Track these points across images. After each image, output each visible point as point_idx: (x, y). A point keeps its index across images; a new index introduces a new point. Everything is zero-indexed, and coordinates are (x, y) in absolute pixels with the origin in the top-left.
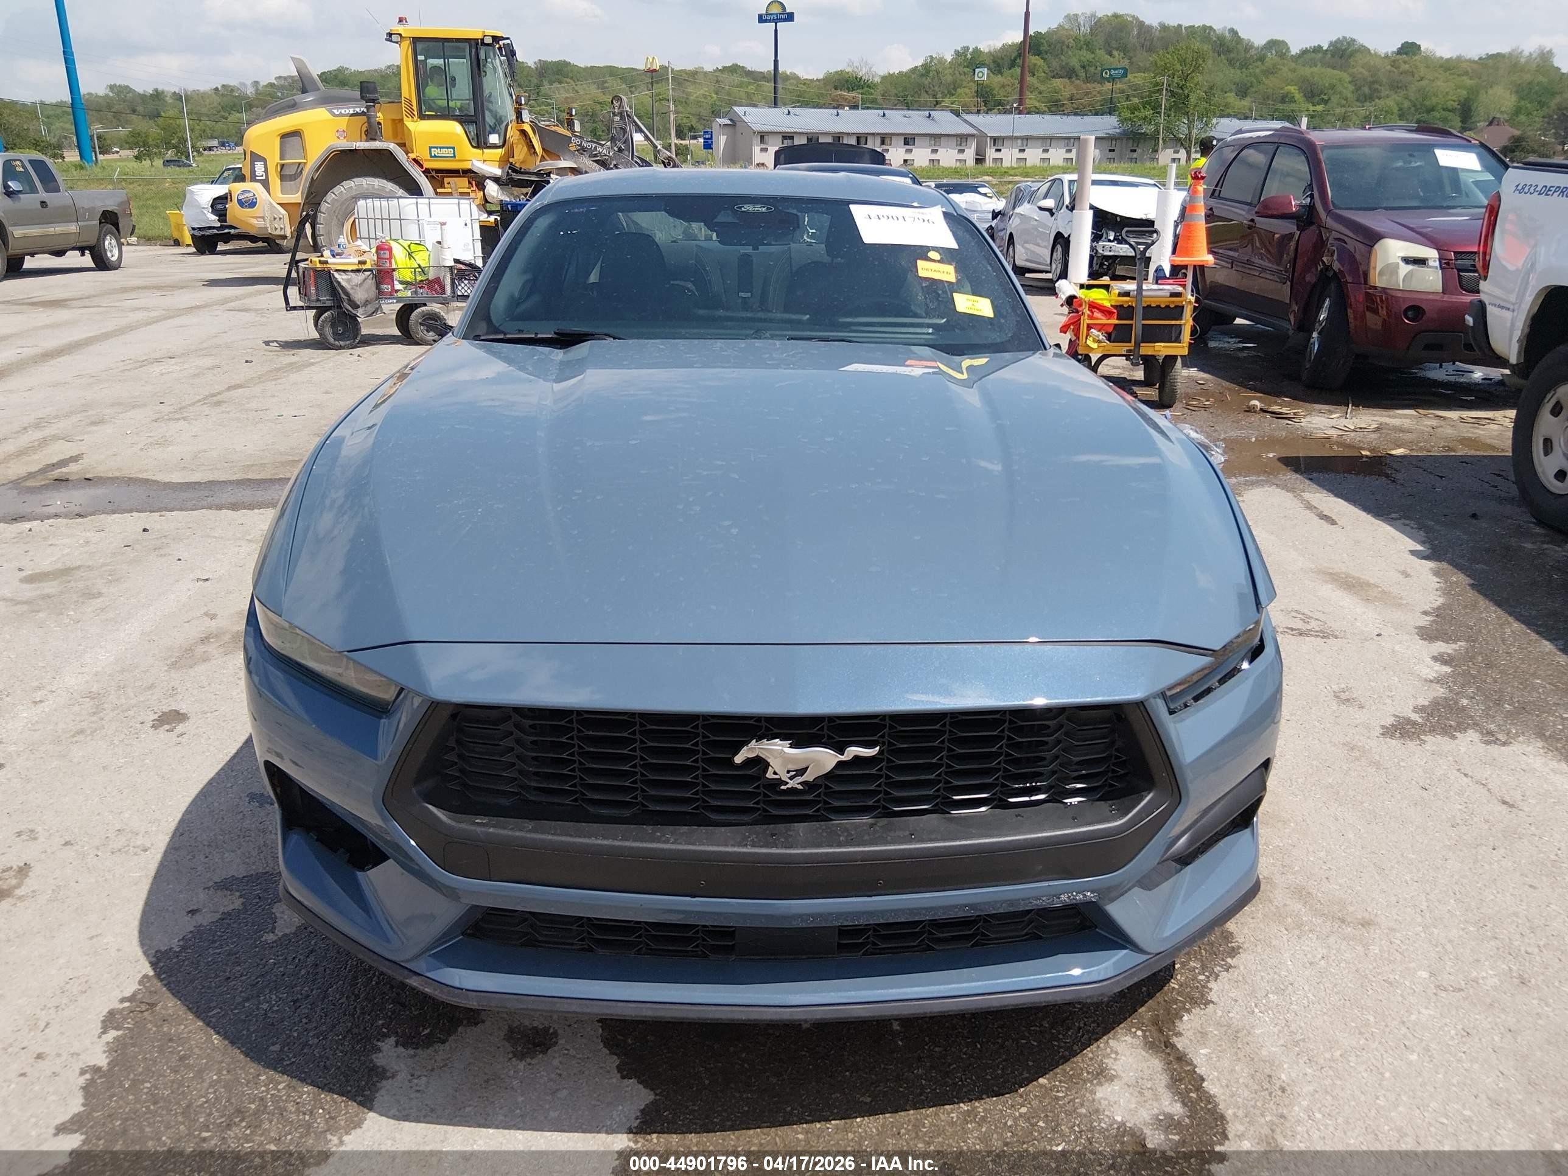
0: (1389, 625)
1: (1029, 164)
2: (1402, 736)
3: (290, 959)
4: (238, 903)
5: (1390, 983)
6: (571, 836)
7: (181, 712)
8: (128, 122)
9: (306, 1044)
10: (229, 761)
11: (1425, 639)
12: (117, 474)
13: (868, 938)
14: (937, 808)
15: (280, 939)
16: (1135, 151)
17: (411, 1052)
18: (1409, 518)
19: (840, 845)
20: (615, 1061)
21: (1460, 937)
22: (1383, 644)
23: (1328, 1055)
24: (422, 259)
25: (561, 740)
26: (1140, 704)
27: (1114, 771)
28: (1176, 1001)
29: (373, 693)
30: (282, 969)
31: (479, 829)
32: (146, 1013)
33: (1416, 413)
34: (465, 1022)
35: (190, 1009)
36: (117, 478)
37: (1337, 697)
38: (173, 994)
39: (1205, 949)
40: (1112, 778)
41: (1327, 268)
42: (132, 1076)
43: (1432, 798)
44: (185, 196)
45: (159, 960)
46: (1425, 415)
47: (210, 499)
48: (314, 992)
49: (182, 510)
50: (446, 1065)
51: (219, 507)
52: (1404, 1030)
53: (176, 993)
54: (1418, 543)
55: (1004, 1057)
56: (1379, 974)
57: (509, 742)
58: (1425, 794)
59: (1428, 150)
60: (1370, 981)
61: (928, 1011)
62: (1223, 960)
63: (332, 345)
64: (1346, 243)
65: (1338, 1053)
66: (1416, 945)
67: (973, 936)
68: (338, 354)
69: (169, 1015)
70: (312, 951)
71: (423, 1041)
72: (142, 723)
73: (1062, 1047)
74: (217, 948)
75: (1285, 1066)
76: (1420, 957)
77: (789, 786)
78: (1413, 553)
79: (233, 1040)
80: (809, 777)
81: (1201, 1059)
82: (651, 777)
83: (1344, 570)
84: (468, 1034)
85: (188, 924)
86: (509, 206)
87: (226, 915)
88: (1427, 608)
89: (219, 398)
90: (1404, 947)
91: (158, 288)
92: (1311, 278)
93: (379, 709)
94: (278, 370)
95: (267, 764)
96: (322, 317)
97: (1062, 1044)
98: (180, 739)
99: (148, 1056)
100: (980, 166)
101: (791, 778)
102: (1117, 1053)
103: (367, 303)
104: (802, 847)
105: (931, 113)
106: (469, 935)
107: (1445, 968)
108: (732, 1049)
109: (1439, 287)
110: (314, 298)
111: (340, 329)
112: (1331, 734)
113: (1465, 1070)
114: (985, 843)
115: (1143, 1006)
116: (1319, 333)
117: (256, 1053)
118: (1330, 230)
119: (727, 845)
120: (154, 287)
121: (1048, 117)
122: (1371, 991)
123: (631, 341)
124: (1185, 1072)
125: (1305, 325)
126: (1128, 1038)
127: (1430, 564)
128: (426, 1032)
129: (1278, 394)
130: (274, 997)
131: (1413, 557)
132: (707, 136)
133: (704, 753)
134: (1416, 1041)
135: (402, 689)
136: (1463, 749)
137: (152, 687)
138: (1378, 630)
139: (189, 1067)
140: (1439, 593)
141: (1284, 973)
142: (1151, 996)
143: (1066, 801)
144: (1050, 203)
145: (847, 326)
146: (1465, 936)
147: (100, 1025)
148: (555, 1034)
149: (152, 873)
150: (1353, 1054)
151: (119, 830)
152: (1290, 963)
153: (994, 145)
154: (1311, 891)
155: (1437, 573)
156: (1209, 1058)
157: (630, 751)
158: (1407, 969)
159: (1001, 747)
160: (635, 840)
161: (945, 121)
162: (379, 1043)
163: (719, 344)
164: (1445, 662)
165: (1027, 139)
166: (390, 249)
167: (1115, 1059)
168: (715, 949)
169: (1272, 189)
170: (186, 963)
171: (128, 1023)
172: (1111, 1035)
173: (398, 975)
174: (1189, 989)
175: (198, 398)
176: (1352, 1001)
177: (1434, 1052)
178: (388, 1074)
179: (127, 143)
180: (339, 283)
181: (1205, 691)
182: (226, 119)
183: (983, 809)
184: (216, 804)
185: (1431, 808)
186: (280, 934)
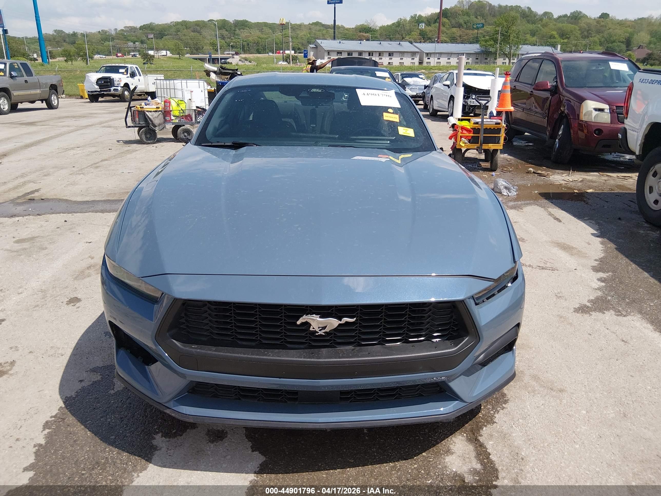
0: (580, 265)
1: (441, 65)
2: (582, 312)
3: (120, 400)
4: (99, 378)
5: (569, 415)
6: (231, 353)
7: (79, 298)
8: (62, 46)
9: (125, 436)
10: (97, 319)
11: (595, 271)
12: (55, 197)
13: (352, 395)
14: (380, 343)
15: (116, 392)
16: (487, 59)
17: (168, 439)
18: (592, 220)
19: (340, 358)
20: (250, 444)
21: (600, 396)
22: (577, 273)
23: (542, 445)
24: (183, 106)
25: (226, 314)
26: (462, 302)
27: (452, 328)
28: (481, 422)
29: (152, 294)
30: (116, 405)
31: (193, 350)
32: (61, 423)
33: (599, 174)
34: (190, 427)
35: (79, 421)
36: (55, 199)
37: (556, 296)
38: (72, 415)
39: (494, 401)
40: (452, 331)
41: (563, 112)
42: (54, 448)
43: (593, 338)
44: (85, 77)
45: (67, 401)
46: (603, 175)
47: (92, 208)
48: (129, 414)
49: (81, 213)
50: (182, 445)
51: (96, 212)
52: (574, 435)
53: (73, 415)
54: (595, 230)
55: (409, 444)
56: (565, 412)
57: (205, 315)
58: (590, 337)
59: (606, 62)
60: (561, 414)
61: (376, 425)
62: (501, 405)
63: (145, 142)
64: (571, 102)
65: (546, 444)
66: (582, 400)
67: (394, 395)
68: (148, 146)
69: (70, 423)
70: (129, 398)
71: (173, 435)
72: (62, 302)
73: (432, 440)
74: (90, 396)
75: (524, 449)
76: (583, 405)
77: (319, 334)
78: (593, 234)
79: (96, 433)
80: (327, 330)
81: (490, 446)
82: (263, 330)
83: (563, 241)
84: (191, 433)
85: (79, 386)
86: (220, 83)
87: (95, 383)
88: (597, 258)
89: (98, 165)
90: (576, 401)
91: (74, 117)
92: (556, 116)
93: (153, 300)
94: (122, 153)
95: (110, 322)
96: (141, 131)
97: (433, 439)
98: (77, 309)
99: (61, 440)
100: (420, 65)
101: (320, 330)
102: (455, 443)
103: (160, 125)
104: (324, 359)
105: (400, 42)
106: (190, 392)
107: (593, 410)
108: (298, 440)
109: (609, 121)
110: (137, 123)
111: (148, 136)
112: (552, 311)
113: (598, 452)
114: (399, 357)
115: (467, 423)
116: (558, 140)
117: (105, 439)
118: (564, 96)
119: (293, 357)
120: (72, 117)
121: (450, 45)
122: (562, 419)
123: (263, 147)
124: (483, 451)
125: (553, 136)
126: (460, 437)
127: (599, 239)
128: (174, 431)
129: (541, 165)
130: (113, 416)
131: (592, 236)
132: (305, 52)
133: (285, 320)
134: (579, 440)
135: (163, 293)
136: (607, 318)
137: (67, 287)
138: (575, 267)
139: (78, 445)
140: (602, 252)
141: (526, 411)
142: (470, 420)
143: (433, 340)
144: (448, 83)
145: (354, 140)
146: (602, 396)
147: (42, 427)
148: (227, 432)
149: (65, 365)
150: (552, 445)
151: (52, 347)
152: (529, 407)
153: (427, 56)
154: (540, 377)
155: (602, 243)
156: (493, 445)
157: (255, 319)
158: (578, 410)
159: (406, 318)
160: (256, 355)
161: (406, 46)
162: (155, 436)
163: (299, 148)
164: (603, 281)
165: (441, 54)
166: (170, 102)
167: (454, 445)
168: (290, 399)
169: (541, 79)
170: (78, 402)
171: (54, 426)
172: (453, 435)
173: (162, 409)
174: (486, 417)
175: (89, 165)
176: (554, 423)
177: (586, 444)
178: (158, 448)
179: (62, 54)
180: (148, 116)
181: (491, 295)
182: (103, 44)
183: (399, 343)
184: (92, 337)
185: (592, 342)
186: (116, 391)
